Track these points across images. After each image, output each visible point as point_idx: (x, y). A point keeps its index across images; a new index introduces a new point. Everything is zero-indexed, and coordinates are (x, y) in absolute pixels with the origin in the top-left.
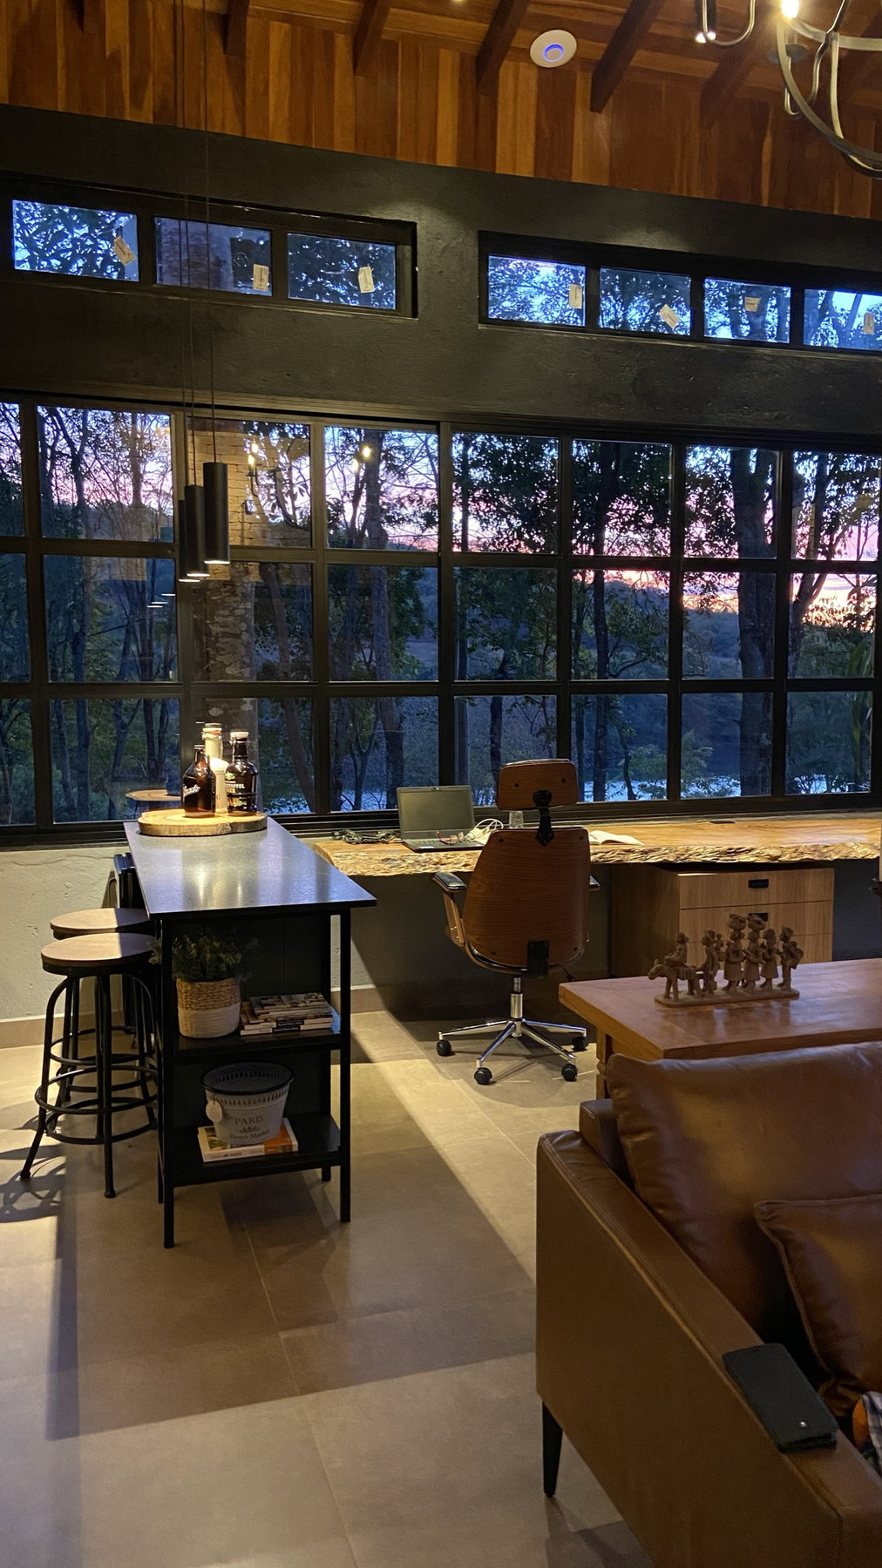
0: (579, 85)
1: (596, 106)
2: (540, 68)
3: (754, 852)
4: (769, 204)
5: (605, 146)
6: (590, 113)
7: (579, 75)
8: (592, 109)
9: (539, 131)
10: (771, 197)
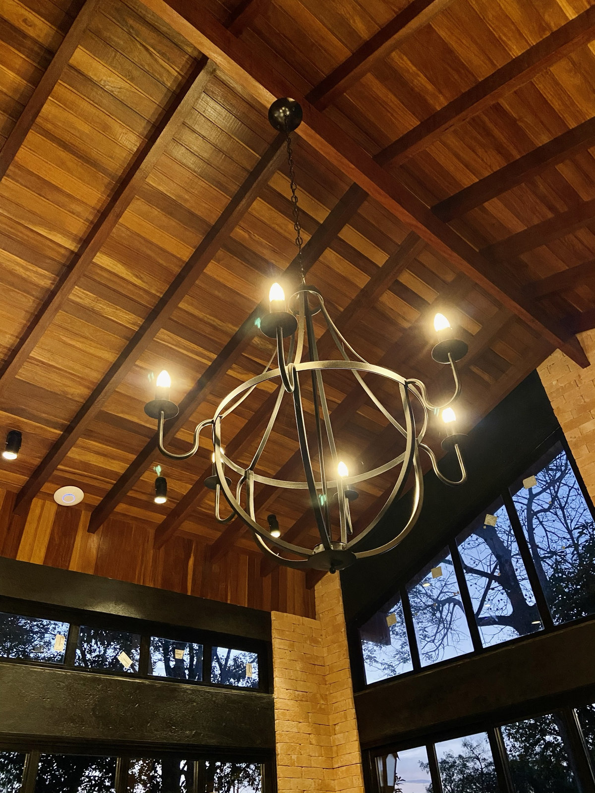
0: (82, 518)
1: (92, 529)
2: (59, 505)
4: (191, 594)
5: (94, 551)
6: (87, 533)
7: (83, 512)
8: (89, 531)
9: (51, 540)
10: (192, 591)
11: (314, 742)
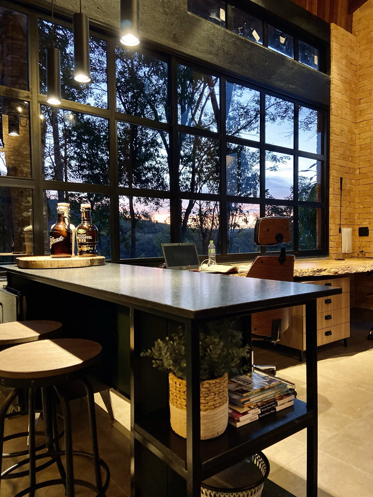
3: (326, 271)
11: (348, 107)
